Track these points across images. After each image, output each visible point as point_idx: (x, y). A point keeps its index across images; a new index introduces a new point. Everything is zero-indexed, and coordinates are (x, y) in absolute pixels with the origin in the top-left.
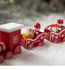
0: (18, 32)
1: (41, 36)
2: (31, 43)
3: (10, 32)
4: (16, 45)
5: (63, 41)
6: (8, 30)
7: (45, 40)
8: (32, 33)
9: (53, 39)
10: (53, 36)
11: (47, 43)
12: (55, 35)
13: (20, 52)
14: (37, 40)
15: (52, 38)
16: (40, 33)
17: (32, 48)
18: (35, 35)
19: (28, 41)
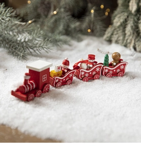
0: (47, 71)
1: (70, 73)
2: (59, 81)
3: (40, 71)
4: (45, 84)
5: (94, 79)
6: (39, 69)
7: (74, 78)
8: (60, 70)
9: (83, 76)
10: (83, 73)
11: (76, 81)
12: (85, 73)
13: (48, 91)
14: (65, 78)
15: (81, 75)
16: (69, 70)
17: (60, 86)
18: (64, 73)
19: (56, 79)
